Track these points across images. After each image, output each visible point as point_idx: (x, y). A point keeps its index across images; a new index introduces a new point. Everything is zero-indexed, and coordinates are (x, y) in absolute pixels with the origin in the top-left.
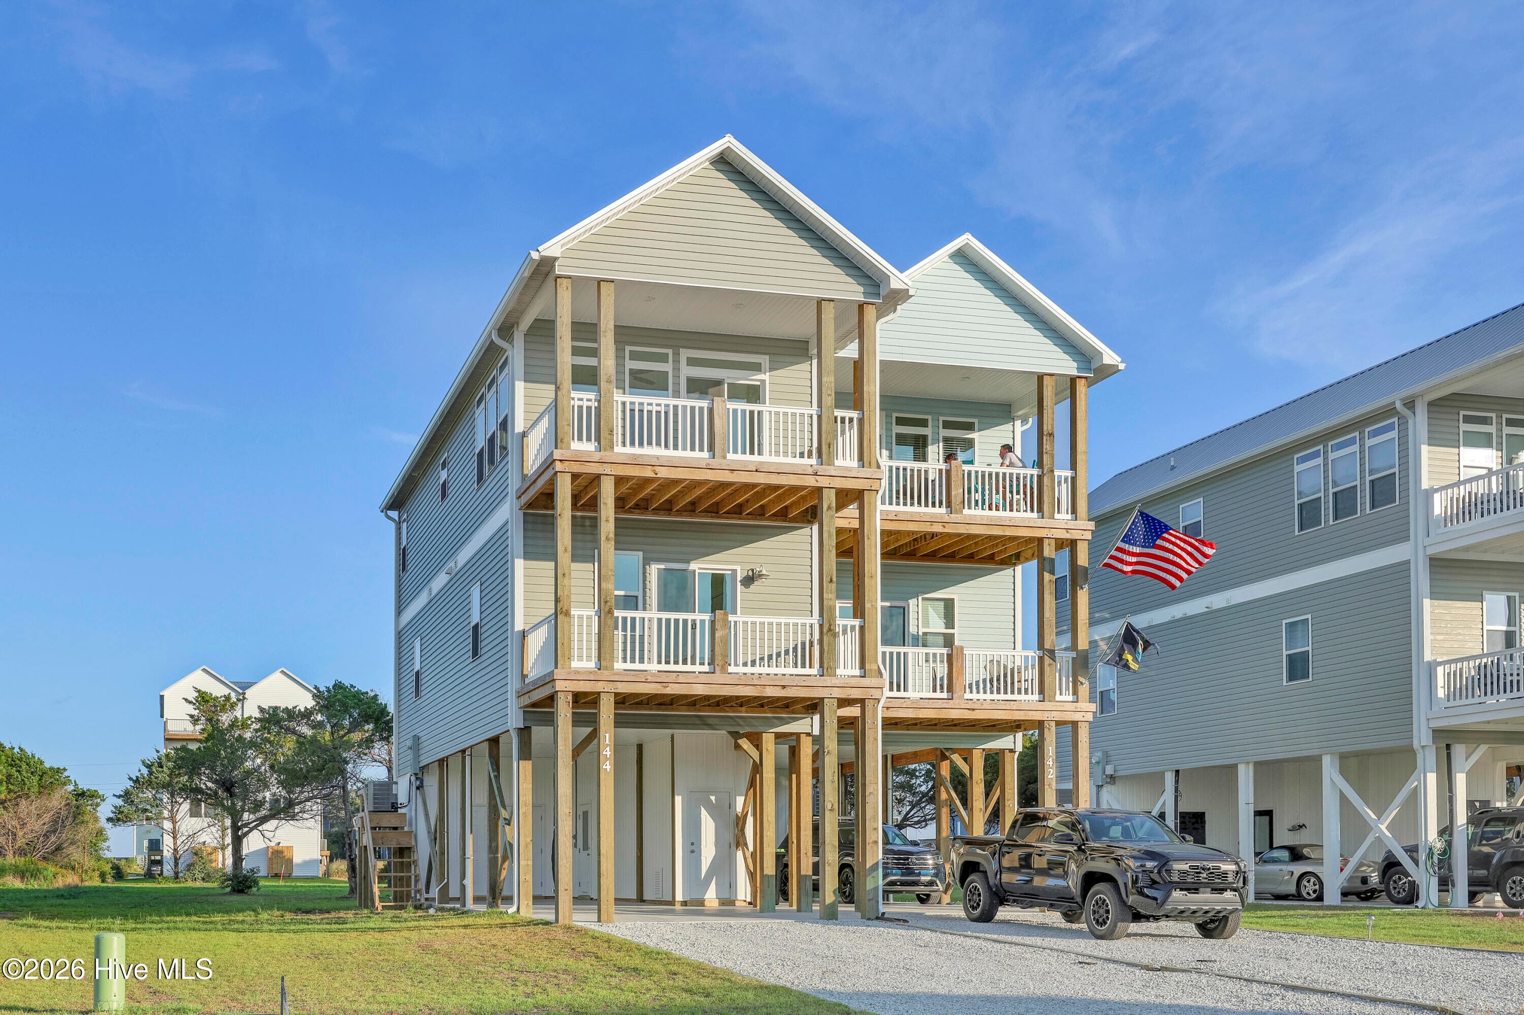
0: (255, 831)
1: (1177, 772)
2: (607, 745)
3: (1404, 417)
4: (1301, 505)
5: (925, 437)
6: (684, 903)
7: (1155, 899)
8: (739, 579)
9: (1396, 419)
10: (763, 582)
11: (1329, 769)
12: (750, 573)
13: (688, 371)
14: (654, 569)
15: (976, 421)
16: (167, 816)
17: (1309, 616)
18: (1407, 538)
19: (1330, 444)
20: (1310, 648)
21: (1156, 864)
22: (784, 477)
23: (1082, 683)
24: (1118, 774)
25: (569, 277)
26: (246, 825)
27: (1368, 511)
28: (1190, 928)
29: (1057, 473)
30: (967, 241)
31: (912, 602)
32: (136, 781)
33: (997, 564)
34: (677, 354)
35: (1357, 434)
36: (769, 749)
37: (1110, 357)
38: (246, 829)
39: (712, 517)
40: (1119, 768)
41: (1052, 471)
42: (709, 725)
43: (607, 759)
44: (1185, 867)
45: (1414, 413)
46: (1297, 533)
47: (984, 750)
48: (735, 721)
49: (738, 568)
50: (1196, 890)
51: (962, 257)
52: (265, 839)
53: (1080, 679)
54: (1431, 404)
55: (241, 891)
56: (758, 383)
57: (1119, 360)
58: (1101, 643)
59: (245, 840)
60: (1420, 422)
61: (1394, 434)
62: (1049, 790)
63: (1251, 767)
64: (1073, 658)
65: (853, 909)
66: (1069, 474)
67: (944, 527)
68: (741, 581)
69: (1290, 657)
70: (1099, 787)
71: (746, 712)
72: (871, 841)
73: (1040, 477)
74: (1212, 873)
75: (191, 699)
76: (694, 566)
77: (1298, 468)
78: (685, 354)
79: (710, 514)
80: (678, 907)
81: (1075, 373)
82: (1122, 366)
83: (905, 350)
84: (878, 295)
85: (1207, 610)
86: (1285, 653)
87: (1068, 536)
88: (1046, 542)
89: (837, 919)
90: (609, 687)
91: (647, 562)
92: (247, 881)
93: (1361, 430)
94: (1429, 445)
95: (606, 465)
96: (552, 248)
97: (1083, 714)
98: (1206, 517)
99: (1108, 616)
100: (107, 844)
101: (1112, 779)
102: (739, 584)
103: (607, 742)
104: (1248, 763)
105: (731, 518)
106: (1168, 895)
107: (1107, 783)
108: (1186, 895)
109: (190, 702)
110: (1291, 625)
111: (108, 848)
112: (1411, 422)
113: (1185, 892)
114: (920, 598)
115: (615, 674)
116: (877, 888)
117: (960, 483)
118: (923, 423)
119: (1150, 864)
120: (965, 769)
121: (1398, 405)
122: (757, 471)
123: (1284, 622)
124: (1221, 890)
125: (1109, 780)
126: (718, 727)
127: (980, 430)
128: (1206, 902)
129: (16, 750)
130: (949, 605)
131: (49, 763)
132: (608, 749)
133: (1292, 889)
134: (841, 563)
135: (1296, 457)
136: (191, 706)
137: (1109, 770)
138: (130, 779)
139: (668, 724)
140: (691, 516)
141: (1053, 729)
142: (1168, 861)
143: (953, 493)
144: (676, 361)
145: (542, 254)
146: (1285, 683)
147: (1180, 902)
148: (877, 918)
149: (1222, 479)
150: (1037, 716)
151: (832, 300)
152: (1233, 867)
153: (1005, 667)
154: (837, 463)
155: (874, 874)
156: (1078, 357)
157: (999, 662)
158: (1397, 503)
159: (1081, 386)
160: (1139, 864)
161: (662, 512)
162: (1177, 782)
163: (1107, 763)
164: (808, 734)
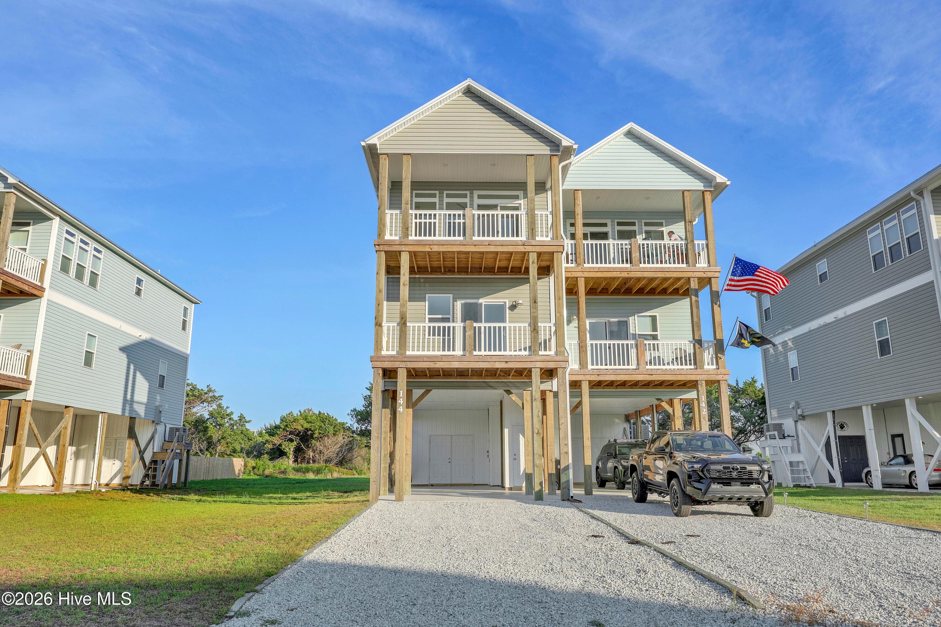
1: (834, 412)
2: (401, 397)
3: (918, 201)
4: (874, 257)
5: (635, 231)
6: (511, 489)
7: (701, 490)
8: (507, 306)
9: (914, 203)
10: (520, 308)
11: (911, 408)
12: (514, 303)
13: (477, 201)
14: (459, 304)
15: (664, 221)
17: (886, 318)
18: (930, 268)
19: (883, 221)
20: (889, 336)
21: (700, 466)
22: (505, 247)
23: (720, 358)
24: (805, 414)
25: (386, 154)
27: (908, 255)
28: (747, 509)
29: (696, 242)
30: (631, 126)
31: (630, 318)
33: (681, 296)
34: (472, 194)
35: (896, 213)
36: (528, 399)
37: (720, 178)
39: (491, 275)
40: (805, 410)
41: (693, 241)
42: (490, 386)
43: (400, 405)
44: (720, 467)
45: (923, 198)
46: (874, 272)
47: (681, 399)
48: (507, 384)
49: (507, 301)
50: (729, 484)
51: (630, 134)
53: (719, 355)
54: (932, 192)
56: (518, 205)
57: (727, 179)
58: (789, 342)
60: (927, 202)
61: (915, 211)
62: (704, 421)
63: (870, 408)
64: (715, 344)
65: (583, 492)
66: (704, 242)
67: (628, 274)
68: (508, 308)
69: (879, 342)
70: (796, 422)
71: (512, 379)
72: (563, 452)
73: (687, 245)
74: (741, 472)
76: (481, 301)
77: (869, 237)
78: (476, 193)
79: (490, 273)
80: (507, 491)
81: (702, 188)
82: (728, 183)
83: (601, 183)
84: (558, 151)
85: (835, 319)
86: (877, 340)
87: (705, 276)
88: (692, 280)
89: (542, 500)
90: (403, 365)
91: (455, 300)
93: (898, 211)
94: (935, 214)
95: (403, 246)
96: (373, 140)
97: (723, 376)
98: (829, 268)
99: (790, 327)
101: (803, 417)
102: (507, 309)
103: (401, 395)
104: (867, 405)
105: (502, 275)
106: (709, 486)
107: (800, 419)
108: (722, 487)
110: (878, 324)
112: (922, 203)
113: (721, 485)
114: (636, 316)
115: (405, 357)
116: (568, 481)
117: (637, 250)
118: (633, 224)
119: (697, 466)
120: (670, 410)
121: (912, 194)
122: (489, 245)
123: (874, 322)
124: (749, 484)
125: (801, 418)
126: (497, 388)
127: (666, 226)
128: (738, 492)
129: (326, 414)
130: (654, 318)
132: (401, 399)
133: (907, 482)
134: (589, 299)
135: (867, 230)
137: (799, 412)
139: (467, 386)
140: (479, 274)
141: (704, 385)
142: (707, 464)
143: (633, 256)
144: (472, 197)
145: (367, 143)
146: (879, 358)
147: (717, 491)
148: (568, 500)
149: (833, 248)
150: (693, 378)
151: (533, 155)
152: (757, 468)
153: (685, 351)
154: (537, 239)
155: (566, 472)
156: (704, 181)
157: (681, 349)
158: (922, 249)
159: (708, 196)
160: (690, 466)
161: (463, 273)
162: (834, 418)
163: (798, 408)
164: (551, 391)
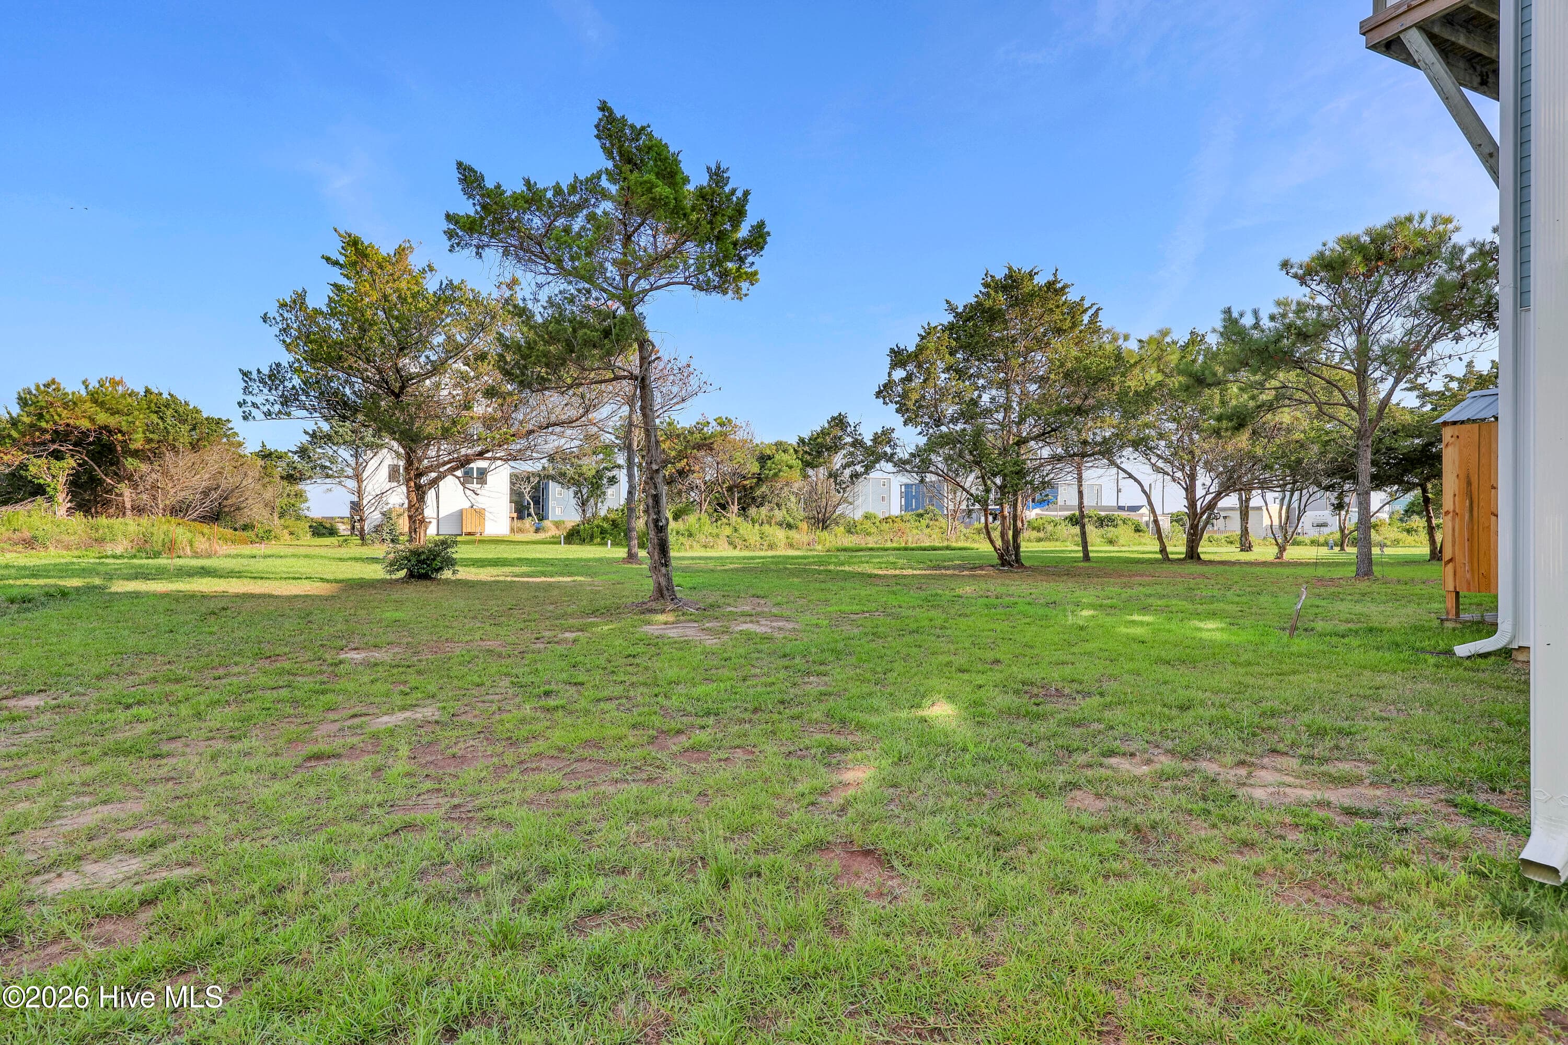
0: (450, 478)
16: (351, 474)
26: (430, 469)
32: (313, 435)
38: (434, 475)
52: (467, 491)
55: (425, 577)
59: (431, 495)
75: (335, 256)
92: (434, 559)
100: (307, 505)
109: (336, 263)
111: (308, 509)
129: (166, 396)
131: (206, 412)
136: (337, 270)
138: (306, 433)
